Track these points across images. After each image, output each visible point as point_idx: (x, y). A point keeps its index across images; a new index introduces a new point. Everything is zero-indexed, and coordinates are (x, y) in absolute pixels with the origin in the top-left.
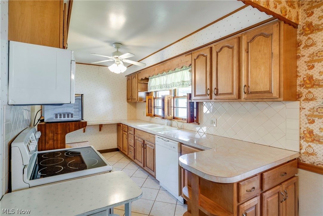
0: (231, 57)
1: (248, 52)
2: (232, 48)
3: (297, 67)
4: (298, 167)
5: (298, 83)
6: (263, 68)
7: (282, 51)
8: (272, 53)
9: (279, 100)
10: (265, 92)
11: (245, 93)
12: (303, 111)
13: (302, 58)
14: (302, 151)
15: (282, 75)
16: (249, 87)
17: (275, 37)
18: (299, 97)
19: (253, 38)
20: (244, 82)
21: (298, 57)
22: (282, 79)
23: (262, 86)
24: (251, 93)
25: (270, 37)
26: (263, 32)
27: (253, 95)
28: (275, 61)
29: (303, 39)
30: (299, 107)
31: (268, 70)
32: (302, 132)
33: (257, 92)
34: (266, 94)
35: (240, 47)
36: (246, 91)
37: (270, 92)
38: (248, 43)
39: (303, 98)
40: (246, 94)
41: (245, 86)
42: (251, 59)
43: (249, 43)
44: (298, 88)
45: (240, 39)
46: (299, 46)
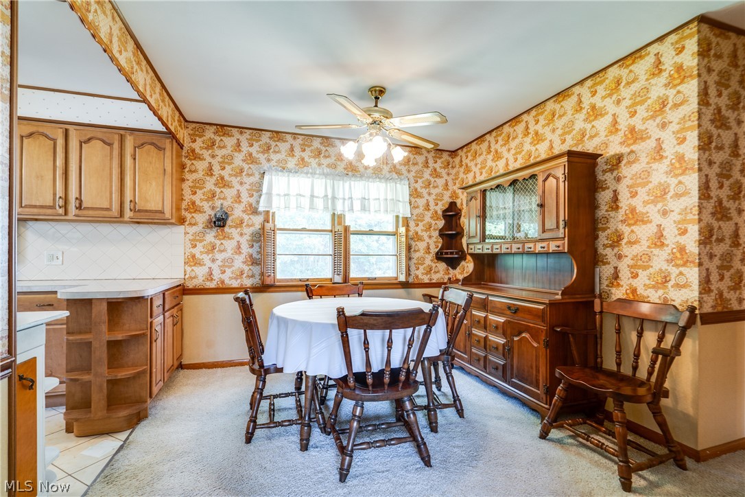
0: (109, 158)
1: (135, 159)
2: (110, 145)
3: (182, 190)
4: (184, 294)
5: (183, 207)
6: (154, 184)
7: (174, 171)
8: (165, 170)
9: (171, 221)
10: (156, 212)
11: (131, 210)
12: (188, 235)
13: (187, 182)
14: (187, 276)
15: (174, 196)
16: (136, 203)
17: (168, 153)
18: (184, 222)
19: (142, 145)
20: (128, 196)
21: (183, 180)
22: (174, 200)
23: (153, 205)
24: (139, 211)
25: (162, 152)
26: (154, 142)
27: (142, 213)
28: (168, 179)
29: (188, 162)
30: (183, 231)
31: (161, 187)
32: (186, 257)
33: (146, 211)
34: (157, 214)
35: (123, 148)
36: (132, 208)
37: (162, 212)
38: (135, 147)
39: (187, 223)
40: (132, 212)
41: (131, 201)
42: (139, 169)
43: (137, 149)
44: (183, 212)
45: (123, 137)
46: (184, 169)
